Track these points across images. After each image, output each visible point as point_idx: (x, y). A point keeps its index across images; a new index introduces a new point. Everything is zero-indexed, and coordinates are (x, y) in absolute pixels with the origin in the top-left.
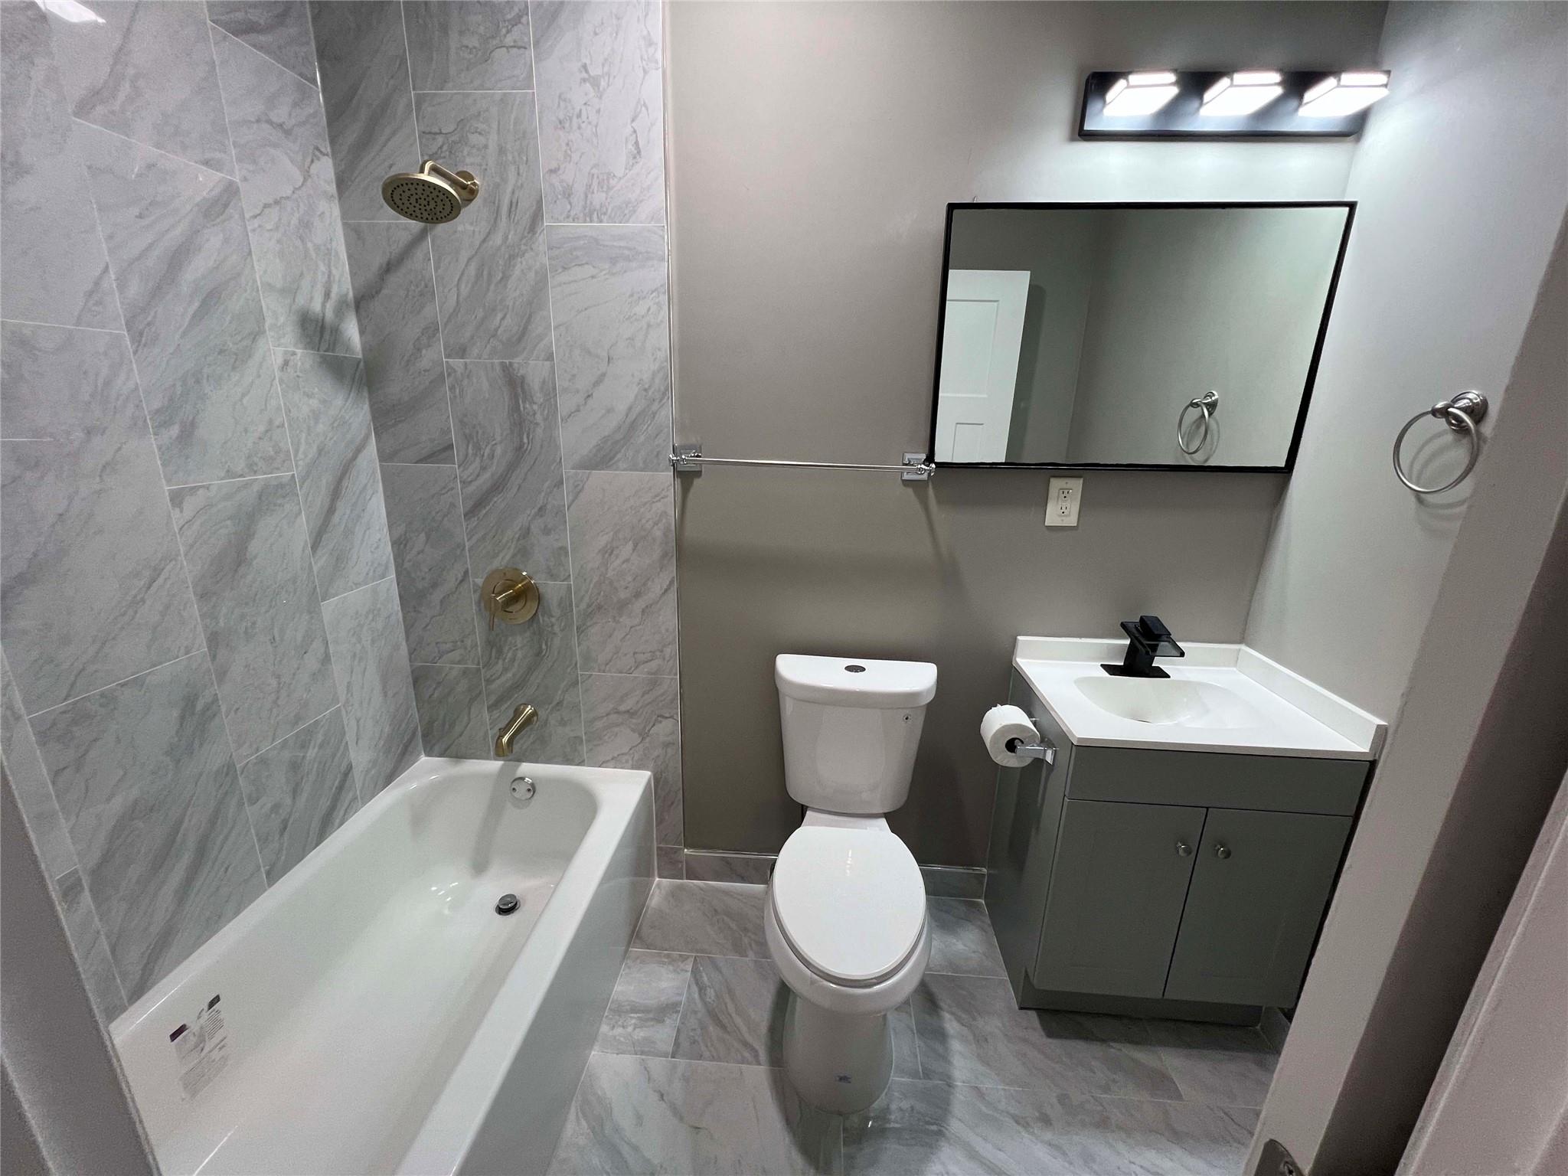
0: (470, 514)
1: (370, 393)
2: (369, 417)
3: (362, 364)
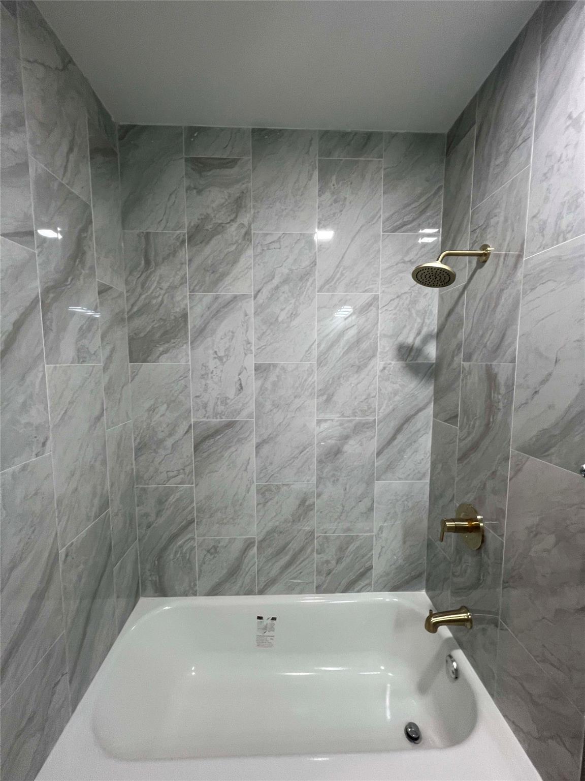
0: (460, 460)
1: (435, 380)
2: (432, 393)
3: (434, 366)
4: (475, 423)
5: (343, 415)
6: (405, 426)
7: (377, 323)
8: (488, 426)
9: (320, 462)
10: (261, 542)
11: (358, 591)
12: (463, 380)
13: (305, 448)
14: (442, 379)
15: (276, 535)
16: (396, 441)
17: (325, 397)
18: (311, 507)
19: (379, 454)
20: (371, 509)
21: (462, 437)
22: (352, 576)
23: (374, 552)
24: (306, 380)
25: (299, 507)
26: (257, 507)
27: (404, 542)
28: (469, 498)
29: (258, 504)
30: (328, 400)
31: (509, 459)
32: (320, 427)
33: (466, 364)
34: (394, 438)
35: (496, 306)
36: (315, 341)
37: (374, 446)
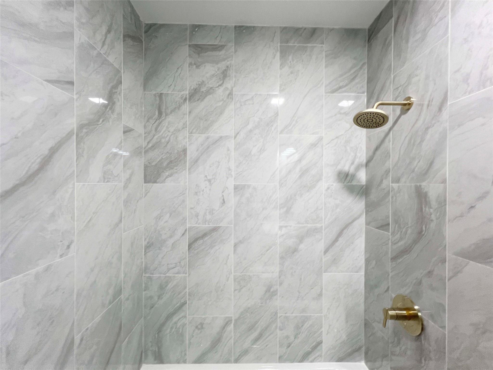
0: (394, 259)
1: (366, 198)
2: (364, 207)
3: (364, 187)
4: (406, 231)
5: (299, 223)
6: (345, 231)
7: (322, 156)
8: (420, 233)
9: (282, 258)
10: (236, 320)
11: (312, 362)
12: (392, 197)
13: (270, 248)
14: (373, 196)
15: (248, 315)
16: (338, 242)
17: (285, 209)
18: (275, 293)
19: (326, 252)
20: (320, 295)
21: (394, 241)
22: (307, 348)
23: (323, 329)
24: (271, 197)
25: (266, 293)
26: (234, 292)
27: (347, 322)
28: (405, 291)
29: (235, 290)
30: (288, 211)
31: (446, 261)
32: (281, 232)
33: (395, 185)
34: (336, 240)
35: (422, 141)
36: (278, 168)
37: (321, 246)
